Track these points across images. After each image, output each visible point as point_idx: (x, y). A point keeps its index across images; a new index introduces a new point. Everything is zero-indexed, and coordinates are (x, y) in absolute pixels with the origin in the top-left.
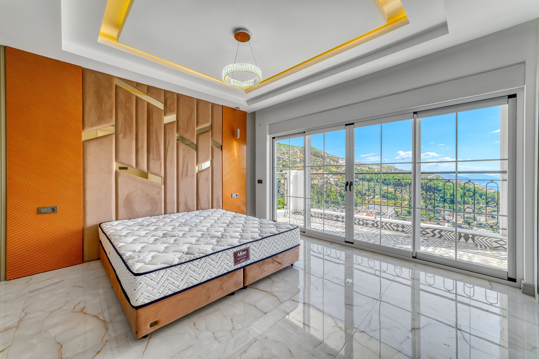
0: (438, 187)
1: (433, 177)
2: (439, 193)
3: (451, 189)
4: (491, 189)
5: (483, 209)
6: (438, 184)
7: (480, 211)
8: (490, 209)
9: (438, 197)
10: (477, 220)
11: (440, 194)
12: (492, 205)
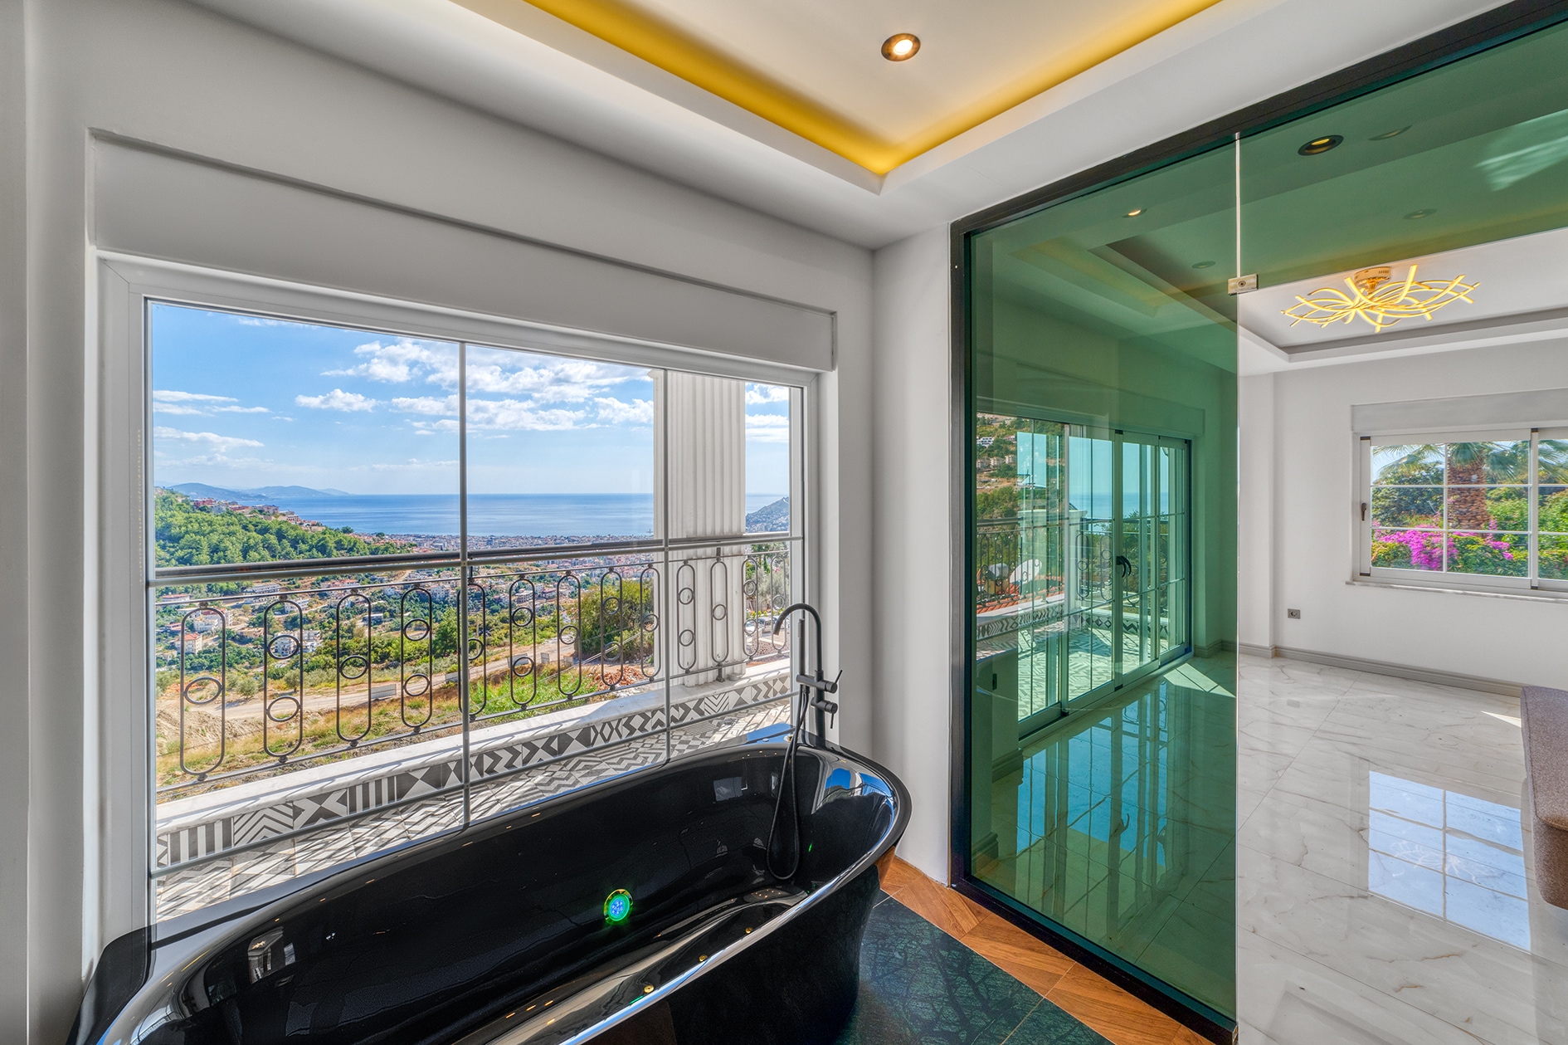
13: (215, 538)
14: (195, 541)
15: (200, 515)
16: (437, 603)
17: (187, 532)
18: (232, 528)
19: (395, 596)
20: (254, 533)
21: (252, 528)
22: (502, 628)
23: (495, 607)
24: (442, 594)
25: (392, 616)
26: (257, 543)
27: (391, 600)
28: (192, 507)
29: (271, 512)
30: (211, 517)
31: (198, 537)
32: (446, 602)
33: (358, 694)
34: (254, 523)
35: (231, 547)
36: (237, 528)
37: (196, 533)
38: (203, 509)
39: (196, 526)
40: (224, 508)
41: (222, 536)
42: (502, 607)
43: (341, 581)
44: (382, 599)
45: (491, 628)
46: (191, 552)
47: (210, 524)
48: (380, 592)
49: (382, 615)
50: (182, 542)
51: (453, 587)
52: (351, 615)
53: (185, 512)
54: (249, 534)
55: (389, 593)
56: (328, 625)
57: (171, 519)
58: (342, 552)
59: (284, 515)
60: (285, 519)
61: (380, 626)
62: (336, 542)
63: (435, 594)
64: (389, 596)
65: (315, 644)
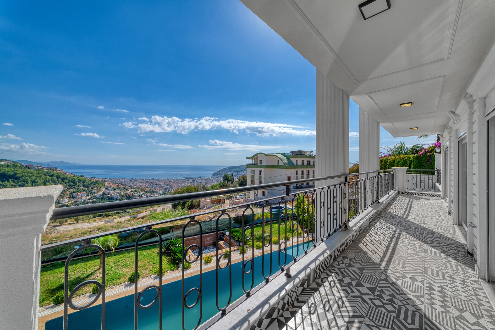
0: (16, 174)
1: (8, 163)
2: (17, 181)
3: (32, 176)
4: (71, 174)
5: (65, 192)
6: (16, 170)
7: (63, 194)
8: (71, 191)
9: (16, 185)
10: (60, 202)
11: (19, 182)
12: (72, 187)
13: (33, 178)
14: (26, 179)
15: (28, 170)
17: (23, 176)
18: (40, 175)
20: (48, 176)
21: (48, 175)
24: (116, 197)
26: (49, 180)
27: (98, 199)
28: (24, 167)
29: (54, 169)
30: (32, 171)
31: (27, 178)
32: (118, 200)
34: (48, 173)
35: (39, 181)
36: (42, 175)
37: (26, 176)
38: (29, 168)
39: (26, 174)
40: (37, 168)
41: (36, 177)
43: (80, 193)
44: (95, 199)
46: (24, 183)
47: (32, 173)
48: (94, 196)
50: (21, 179)
51: (120, 195)
52: (83, 204)
53: (22, 169)
54: (46, 177)
55: (97, 197)
57: (16, 171)
58: (81, 183)
59: (59, 170)
60: (59, 172)
62: (78, 180)
63: (114, 197)
64: (97, 198)
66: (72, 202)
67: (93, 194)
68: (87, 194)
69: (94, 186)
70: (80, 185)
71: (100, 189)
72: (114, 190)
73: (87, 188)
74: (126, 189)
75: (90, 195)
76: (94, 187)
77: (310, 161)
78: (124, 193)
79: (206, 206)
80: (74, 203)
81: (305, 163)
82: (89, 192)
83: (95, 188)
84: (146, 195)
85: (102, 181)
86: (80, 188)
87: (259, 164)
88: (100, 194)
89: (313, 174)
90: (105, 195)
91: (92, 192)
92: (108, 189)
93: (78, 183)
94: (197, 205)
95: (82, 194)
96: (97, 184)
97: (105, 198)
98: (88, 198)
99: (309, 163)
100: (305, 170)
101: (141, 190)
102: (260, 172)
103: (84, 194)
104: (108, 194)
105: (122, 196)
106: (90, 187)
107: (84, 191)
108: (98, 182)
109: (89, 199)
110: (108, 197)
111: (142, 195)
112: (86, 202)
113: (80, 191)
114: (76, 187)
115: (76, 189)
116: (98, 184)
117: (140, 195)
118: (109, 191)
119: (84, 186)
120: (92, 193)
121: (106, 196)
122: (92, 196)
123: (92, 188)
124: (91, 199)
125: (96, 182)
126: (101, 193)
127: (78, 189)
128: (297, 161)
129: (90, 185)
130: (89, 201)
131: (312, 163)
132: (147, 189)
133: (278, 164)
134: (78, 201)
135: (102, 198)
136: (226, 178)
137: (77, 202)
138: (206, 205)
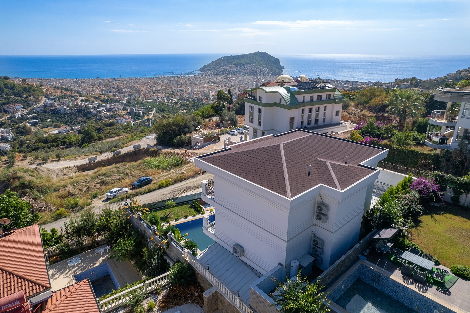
16: (61, 114)
19: (41, 112)
22: (107, 129)
23: (89, 116)
24: (63, 111)
25: (42, 121)
27: (40, 113)
32: (66, 114)
33: (83, 160)
42: (92, 116)
43: (13, 105)
45: (102, 129)
48: (33, 109)
49: (37, 120)
51: (68, 107)
52: (23, 121)
55: (38, 110)
56: (13, 126)
58: (8, 89)
61: (38, 126)
62: (4, 85)
63: (60, 110)
64: (38, 112)
65: (10, 135)
66: (7, 117)
67: (30, 107)
68: (22, 106)
69: (29, 93)
70: (9, 93)
71: (38, 99)
72: (59, 99)
73: (20, 97)
74: (74, 97)
75: (26, 107)
76: (30, 96)
77: (321, 96)
78: (72, 104)
79: (198, 144)
80: (10, 119)
81: (315, 98)
82: (25, 104)
83: (32, 97)
84: (104, 106)
85: (37, 86)
86: (11, 97)
87: (258, 100)
88: (41, 106)
89: (325, 110)
90: (47, 108)
91: (28, 103)
92: (49, 99)
93: (5, 90)
94: (187, 142)
95: (16, 106)
96: (32, 91)
97: (49, 112)
98: (25, 112)
99: (320, 97)
100: (314, 108)
101: (95, 98)
102: (260, 111)
103: (18, 106)
104: (52, 105)
105: (71, 109)
106: (24, 96)
107: (16, 101)
108: (32, 88)
109: (28, 114)
110: (52, 110)
111: (98, 106)
112: (25, 118)
113: (13, 102)
114: (5, 96)
115: (5, 98)
116: (34, 91)
117: (95, 107)
118: (51, 102)
119: (14, 94)
120: (29, 105)
121: (49, 108)
122: (30, 108)
123: (26, 97)
124: (29, 113)
125: (30, 88)
126: (41, 104)
127: (8, 99)
128: (304, 97)
129: (23, 92)
130: (29, 116)
131: (324, 97)
132: (103, 96)
133: (281, 102)
134: (14, 117)
135: (45, 112)
136: (221, 96)
137: (12, 117)
138: (198, 142)
